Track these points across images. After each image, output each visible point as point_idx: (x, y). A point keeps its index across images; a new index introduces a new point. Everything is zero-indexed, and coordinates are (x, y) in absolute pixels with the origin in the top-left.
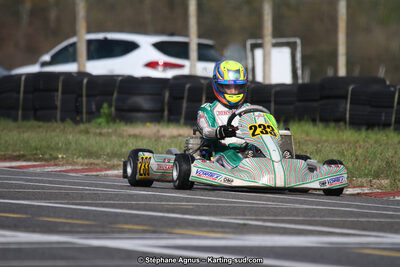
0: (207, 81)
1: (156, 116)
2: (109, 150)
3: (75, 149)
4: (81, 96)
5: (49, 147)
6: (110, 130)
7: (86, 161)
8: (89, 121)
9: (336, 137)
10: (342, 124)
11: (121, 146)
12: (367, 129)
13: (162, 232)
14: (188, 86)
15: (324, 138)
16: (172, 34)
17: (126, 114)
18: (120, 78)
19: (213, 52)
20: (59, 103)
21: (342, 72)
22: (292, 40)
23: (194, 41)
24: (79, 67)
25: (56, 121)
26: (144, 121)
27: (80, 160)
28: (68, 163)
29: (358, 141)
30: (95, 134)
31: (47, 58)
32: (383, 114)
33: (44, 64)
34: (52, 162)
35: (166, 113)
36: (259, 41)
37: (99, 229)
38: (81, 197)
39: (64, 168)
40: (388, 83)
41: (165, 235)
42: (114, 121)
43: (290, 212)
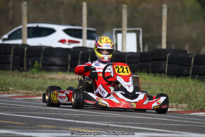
0: (92, 50)
1: (64, 68)
2: (37, 86)
3: (19, 85)
4: (24, 57)
5: (5, 84)
6: (38, 76)
7: (25, 91)
8: (27, 70)
9: (159, 82)
10: (163, 74)
11: (44, 84)
12: (177, 77)
13: (63, 129)
14: (81, 52)
15: (153, 82)
16: (73, 25)
17: (47, 67)
18: (45, 48)
19: (95, 35)
20: (11, 61)
21: (164, 46)
22: (137, 29)
23: (85, 29)
24: (23, 41)
25: (10, 70)
26: (57, 71)
27: (22, 91)
28: (15, 93)
29: (171, 84)
30: (30, 77)
31: (6, 36)
32: (186, 70)
33: (4, 40)
34: (7, 92)
35: (69, 67)
36: (120, 29)
37: (29, 127)
38: (21, 110)
39: (12, 95)
40: (188, 53)
41: (64, 131)
42: (41, 70)
43: (132, 120)
